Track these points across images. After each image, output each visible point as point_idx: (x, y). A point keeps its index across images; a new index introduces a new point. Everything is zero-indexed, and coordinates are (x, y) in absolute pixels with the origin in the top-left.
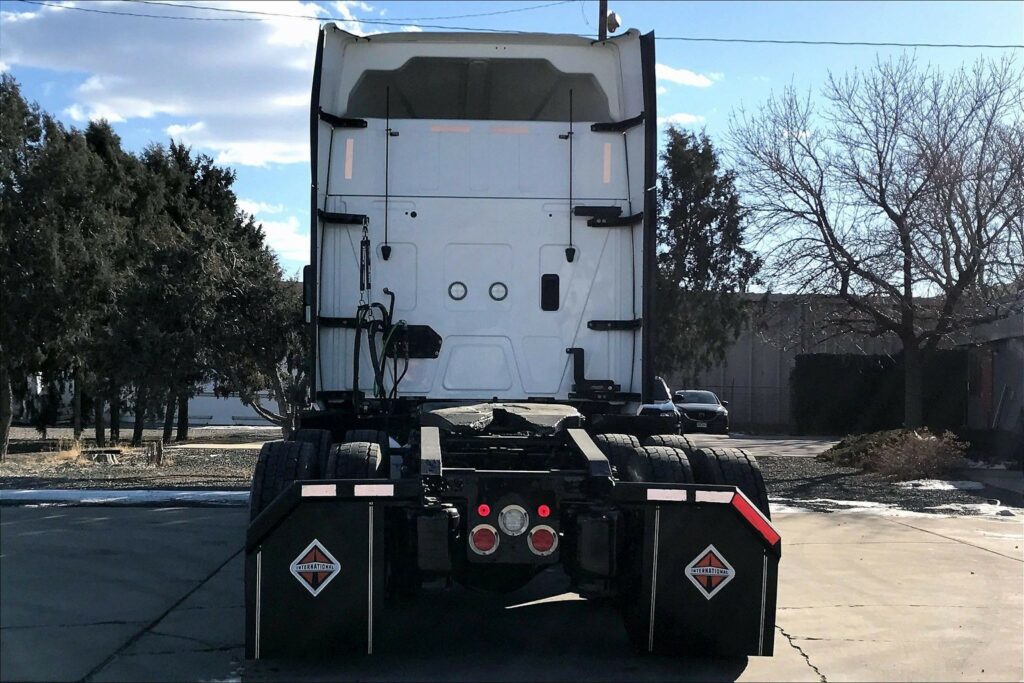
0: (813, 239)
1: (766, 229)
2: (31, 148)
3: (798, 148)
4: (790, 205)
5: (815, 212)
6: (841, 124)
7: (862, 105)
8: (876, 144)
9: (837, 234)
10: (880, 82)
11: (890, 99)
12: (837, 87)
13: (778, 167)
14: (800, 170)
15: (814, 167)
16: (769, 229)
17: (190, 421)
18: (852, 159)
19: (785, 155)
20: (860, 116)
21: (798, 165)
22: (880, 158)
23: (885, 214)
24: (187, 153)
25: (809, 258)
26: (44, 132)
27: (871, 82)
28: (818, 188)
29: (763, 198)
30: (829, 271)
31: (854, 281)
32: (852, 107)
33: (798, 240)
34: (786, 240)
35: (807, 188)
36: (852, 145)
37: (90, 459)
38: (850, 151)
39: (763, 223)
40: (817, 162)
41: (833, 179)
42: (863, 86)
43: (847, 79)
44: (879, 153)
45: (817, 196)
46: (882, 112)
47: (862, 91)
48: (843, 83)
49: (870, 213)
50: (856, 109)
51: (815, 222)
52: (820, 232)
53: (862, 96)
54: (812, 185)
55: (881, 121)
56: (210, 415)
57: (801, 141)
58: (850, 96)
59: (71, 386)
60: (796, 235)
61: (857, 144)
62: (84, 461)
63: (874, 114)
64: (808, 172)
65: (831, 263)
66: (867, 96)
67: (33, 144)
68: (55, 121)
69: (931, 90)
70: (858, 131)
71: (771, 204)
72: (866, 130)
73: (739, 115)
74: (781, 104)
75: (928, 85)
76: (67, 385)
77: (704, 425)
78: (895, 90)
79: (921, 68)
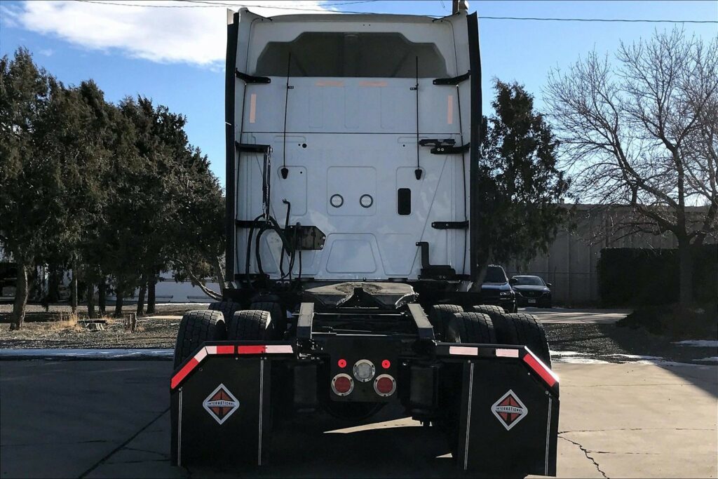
0: (611, 164)
1: (576, 156)
2: (41, 101)
3: (599, 97)
4: (593, 139)
5: (612, 144)
6: (630, 80)
7: (646, 65)
8: (657, 94)
9: (629, 160)
10: (658, 48)
11: (666, 61)
12: (627, 52)
13: (584, 111)
14: (601, 113)
15: (611, 111)
16: (578, 157)
17: (157, 299)
18: (639, 105)
19: (589, 102)
20: (644, 73)
21: (599, 110)
22: (659, 105)
23: (664, 145)
24: (150, 104)
25: (608, 178)
26: (50, 90)
27: (652, 48)
28: (614, 126)
29: (574, 134)
30: (623, 187)
31: (641, 194)
32: (639, 67)
33: (600, 164)
34: (591, 164)
35: (606, 126)
36: (639, 94)
37: (84, 327)
38: (638, 100)
39: (574, 152)
40: (613, 108)
41: (624, 119)
42: (646, 52)
43: (634, 46)
44: (659, 101)
45: (614, 132)
46: (660, 70)
48: (632, 49)
49: (652, 144)
50: (641, 68)
51: (612, 151)
52: (616, 159)
53: (645, 60)
54: (609, 123)
55: (660, 77)
56: (171, 295)
57: (601, 92)
58: (636, 59)
59: (69, 274)
60: (598, 161)
61: (643, 94)
62: (78, 328)
63: (655, 72)
64: (607, 114)
65: (624, 181)
66: (649, 58)
67: (42, 98)
68: (57, 81)
69: (696, 54)
70: (643, 85)
71: (580, 138)
72: (649, 83)
73: (556, 73)
74: (586, 65)
75: (694, 50)
76: (66, 273)
77: (534, 301)
78: (670, 53)
79: (688, 38)
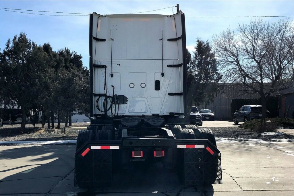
0: (236, 69)
2: (29, 51)
3: (231, 45)
4: (229, 60)
5: (236, 62)
6: (242, 38)
7: (248, 33)
8: (252, 43)
9: (242, 67)
10: (253, 26)
11: (256, 31)
12: (241, 28)
13: (226, 50)
14: (232, 51)
16: (224, 67)
17: (72, 121)
18: (246, 47)
19: (228, 46)
20: (247, 35)
21: (231, 49)
23: (255, 62)
24: (69, 51)
25: (235, 74)
26: (32, 47)
27: (250, 26)
28: (237, 55)
29: (222, 58)
30: (240, 77)
31: (247, 79)
32: (245, 33)
33: (232, 69)
34: (229, 69)
36: (246, 43)
37: (47, 132)
38: (245, 45)
39: (222, 65)
40: (236, 48)
41: (241, 52)
42: (248, 28)
43: (244, 26)
44: (253, 46)
45: (237, 57)
46: (253, 34)
47: (248, 29)
49: (251, 61)
51: (236, 64)
52: (238, 67)
53: (248, 31)
54: (235, 54)
55: (253, 37)
56: (77, 119)
57: (232, 43)
58: (245, 30)
59: (41, 113)
61: (247, 43)
62: (45, 133)
63: (251, 35)
64: (234, 51)
65: (241, 75)
68: (35, 44)
69: (267, 28)
71: (224, 60)
72: (249, 39)
73: (215, 36)
74: (226, 33)
75: (266, 27)
76: (40, 113)
78: (257, 28)
